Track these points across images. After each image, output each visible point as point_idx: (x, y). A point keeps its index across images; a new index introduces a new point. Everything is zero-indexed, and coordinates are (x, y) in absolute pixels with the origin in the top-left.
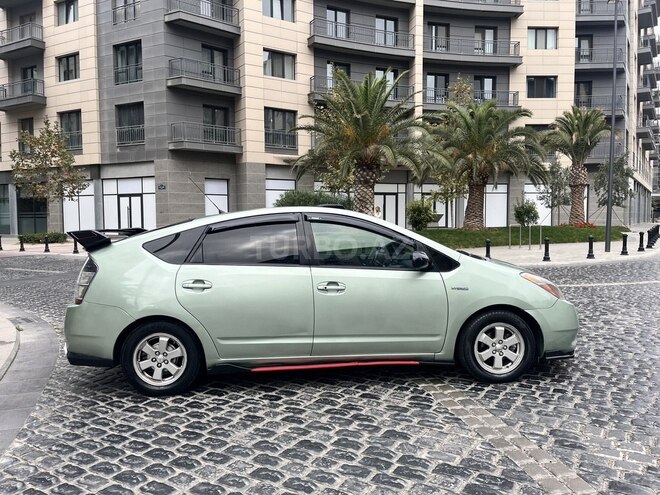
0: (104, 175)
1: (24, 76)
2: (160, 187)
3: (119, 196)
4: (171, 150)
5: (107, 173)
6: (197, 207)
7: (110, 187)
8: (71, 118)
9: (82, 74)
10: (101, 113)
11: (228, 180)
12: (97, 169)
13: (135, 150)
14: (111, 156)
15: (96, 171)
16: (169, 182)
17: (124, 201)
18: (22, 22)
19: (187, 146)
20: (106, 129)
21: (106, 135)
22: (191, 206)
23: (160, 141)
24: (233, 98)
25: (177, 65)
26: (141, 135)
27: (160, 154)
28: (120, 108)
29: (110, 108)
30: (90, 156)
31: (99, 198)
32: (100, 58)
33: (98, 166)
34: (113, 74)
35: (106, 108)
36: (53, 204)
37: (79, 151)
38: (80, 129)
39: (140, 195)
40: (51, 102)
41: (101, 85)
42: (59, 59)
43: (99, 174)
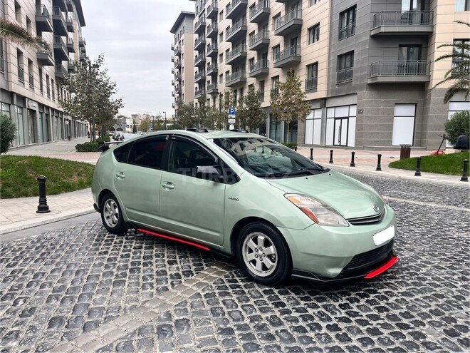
1: (292, 44)
2: (360, 112)
3: (336, 119)
4: (369, 84)
5: (329, 104)
6: (387, 126)
7: (331, 113)
8: (313, 67)
9: (321, 37)
10: (329, 62)
11: (416, 104)
12: (323, 100)
13: (346, 86)
14: (333, 91)
15: (323, 102)
16: (366, 108)
17: (338, 122)
18: (293, 8)
19: (380, 80)
20: (331, 73)
21: (331, 78)
22: (381, 125)
23: (362, 78)
24: (428, 35)
25: (379, 17)
26: (350, 74)
27: (361, 88)
28: (340, 57)
29: (334, 58)
30: (321, 92)
31: (324, 120)
32: (331, 24)
33: (325, 99)
34: (337, 34)
35: (332, 58)
36: (300, 124)
37: (315, 90)
38: (317, 75)
39: (347, 118)
40: (303, 59)
41: (330, 43)
42: (309, 29)
43: (325, 104)
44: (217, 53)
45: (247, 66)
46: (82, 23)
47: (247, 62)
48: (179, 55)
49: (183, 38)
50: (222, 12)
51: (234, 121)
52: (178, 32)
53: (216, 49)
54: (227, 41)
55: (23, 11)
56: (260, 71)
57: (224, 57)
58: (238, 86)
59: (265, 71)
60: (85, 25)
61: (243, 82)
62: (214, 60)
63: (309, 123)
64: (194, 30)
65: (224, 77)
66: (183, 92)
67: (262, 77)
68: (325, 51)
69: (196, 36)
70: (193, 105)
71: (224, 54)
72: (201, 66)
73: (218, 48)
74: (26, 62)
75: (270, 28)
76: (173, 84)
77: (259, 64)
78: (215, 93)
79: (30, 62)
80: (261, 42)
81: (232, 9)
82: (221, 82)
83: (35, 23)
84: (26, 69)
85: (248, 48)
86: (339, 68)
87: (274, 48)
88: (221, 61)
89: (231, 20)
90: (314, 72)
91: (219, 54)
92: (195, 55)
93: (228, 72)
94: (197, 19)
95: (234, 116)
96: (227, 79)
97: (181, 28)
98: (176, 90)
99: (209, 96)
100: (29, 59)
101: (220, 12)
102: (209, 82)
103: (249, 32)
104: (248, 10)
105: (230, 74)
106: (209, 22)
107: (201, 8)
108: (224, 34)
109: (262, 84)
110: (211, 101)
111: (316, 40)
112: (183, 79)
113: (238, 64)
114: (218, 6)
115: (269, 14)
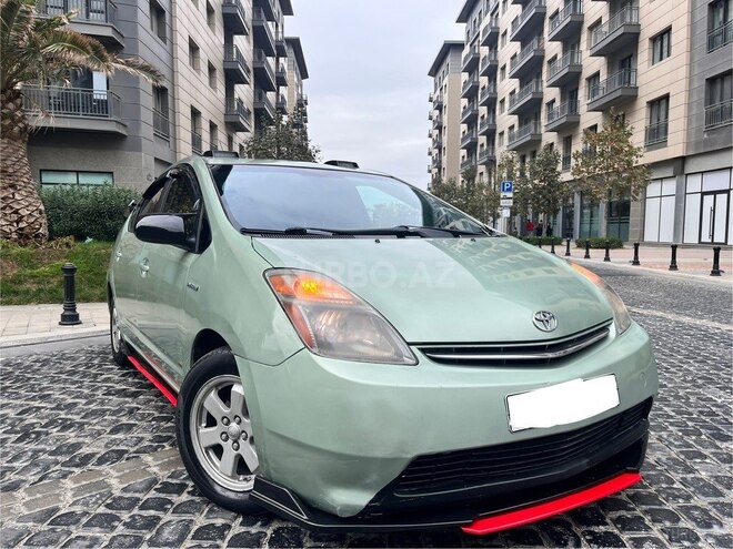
0: (688, 170)
1: (623, 67)
3: (704, 194)
5: (691, 167)
7: (694, 184)
8: (660, 104)
9: (674, 50)
10: (690, 91)
12: (680, 162)
13: (724, 133)
14: (697, 144)
15: (679, 165)
17: (709, 199)
20: (694, 112)
21: (694, 120)
28: (711, 81)
29: (700, 84)
30: (675, 147)
31: (681, 198)
32: (693, 25)
33: (683, 159)
34: (706, 40)
35: (696, 85)
36: (634, 207)
37: (664, 143)
38: (667, 117)
39: (727, 192)
40: (640, 93)
41: (692, 59)
42: (653, 40)
43: (683, 170)
44: (496, 98)
45: (543, 114)
46: (304, 74)
47: (544, 107)
48: (440, 107)
49: (446, 81)
50: (506, 32)
51: (510, 203)
52: (440, 74)
53: (495, 92)
54: (512, 77)
55: (203, 55)
56: (564, 120)
57: (507, 105)
58: (528, 149)
59: (572, 119)
60: (307, 77)
61: (537, 141)
62: (492, 110)
63: (652, 205)
64: (463, 66)
65: (506, 136)
66: (444, 165)
67: (567, 131)
68: (683, 72)
69: (465, 76)
70: (454, 184)
71: (507, 100)
72: (471, 121)
73: (498, 90)
74: (205, 126)
75: (584, 46)
76: (430, 154)
77: (562, 109)
78: (491, 163)
79: (213, 127)
80: (566, 71)
81: (521, 24)
82: (501, 144)
83: (222, 71)
84: (206, 136)
85: (545, 84)
86: (710, 100)
87: (589, 79)
88: (502, 110)
89: (519, 43)
90: (663, 113)
91: (499, 99)
92: (462, 106)
93: (512, 128)
94: (467, 49)
95: (510, 195)
96: (511, 139)
97: (444, 68)
98: (434, 162)
99: (482, 169)
100: (211, 122)
101: (501, 32)
102: (482, 145)
103: (548, 57)
104: (547, 21)
105: (516, 129)
106: (484, 51)
107: (475, 31)
108: (508, 68)
109: (568, 142)
110: (485, 176)
111: (665, 54)
112: (445, 144)
113: (528, 113)
114: (499, 25)
115: (582, 23)
